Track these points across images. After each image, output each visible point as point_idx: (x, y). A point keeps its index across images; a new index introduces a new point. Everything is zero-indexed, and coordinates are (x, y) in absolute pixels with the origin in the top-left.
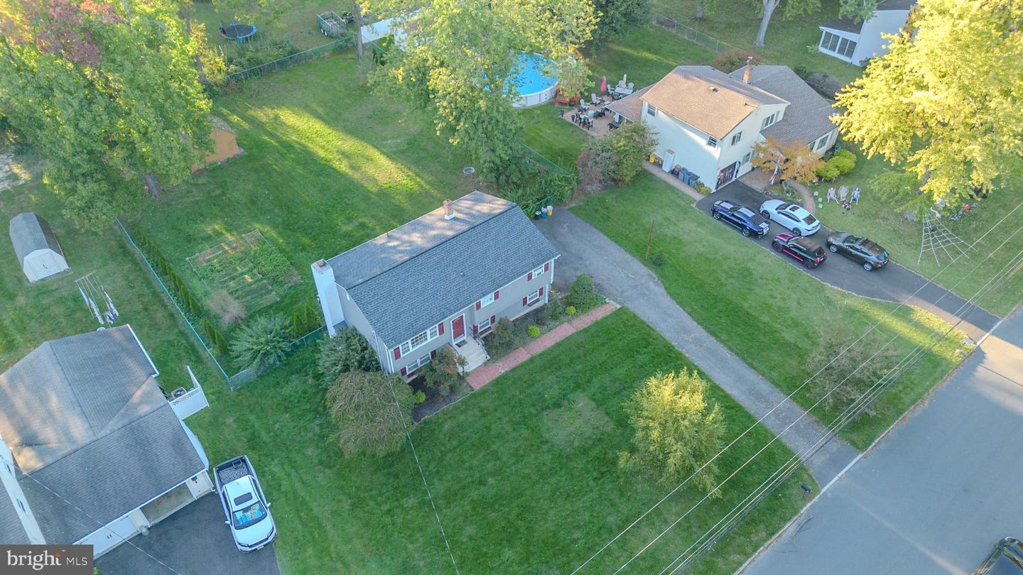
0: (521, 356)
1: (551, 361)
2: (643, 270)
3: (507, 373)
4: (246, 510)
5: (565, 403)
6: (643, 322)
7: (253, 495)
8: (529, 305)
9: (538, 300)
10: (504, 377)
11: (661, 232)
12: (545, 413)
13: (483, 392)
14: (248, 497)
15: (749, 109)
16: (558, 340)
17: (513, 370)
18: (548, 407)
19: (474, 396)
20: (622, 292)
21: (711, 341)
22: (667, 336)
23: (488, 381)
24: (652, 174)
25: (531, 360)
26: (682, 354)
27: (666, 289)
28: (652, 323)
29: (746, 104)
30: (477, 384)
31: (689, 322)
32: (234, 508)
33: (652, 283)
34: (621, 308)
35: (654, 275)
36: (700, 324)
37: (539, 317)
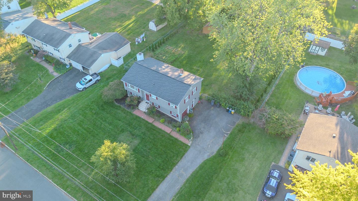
0: (150, 120)
1: (151, 128)
2: (215, 149)
3: (142, 118)
4: (83, 81)
5: (134, 137)
6: (184, 154)
7: (87, 80)
8: (172, 115)
9: (175, 117)
10: (140, 118)
11: (245, 153)
12: (129, 133)
13: (133, 115)
14: (86, 79)
15: (328, 154)
16: (163, 129)
17: (143, 120)
18: (131, 132)
19: (130, 113)
20: (198, 145)
21: (183, 180)
22: (180, 164)
23: (137, 115)
24: (287, 143)
25: (149, 123)
26: (172, 170)
27: (207, 159)
28: (185, 157)
29: (330, 152)
30: (136, 113)
31: (191, 171)
32: (83, 79)
33: (209, 154)
34: (188, 145)
35: (214, 154)
36: (192, 175)
37: (171, 121)
